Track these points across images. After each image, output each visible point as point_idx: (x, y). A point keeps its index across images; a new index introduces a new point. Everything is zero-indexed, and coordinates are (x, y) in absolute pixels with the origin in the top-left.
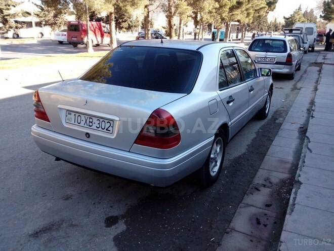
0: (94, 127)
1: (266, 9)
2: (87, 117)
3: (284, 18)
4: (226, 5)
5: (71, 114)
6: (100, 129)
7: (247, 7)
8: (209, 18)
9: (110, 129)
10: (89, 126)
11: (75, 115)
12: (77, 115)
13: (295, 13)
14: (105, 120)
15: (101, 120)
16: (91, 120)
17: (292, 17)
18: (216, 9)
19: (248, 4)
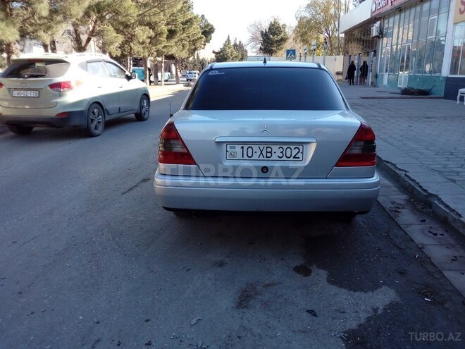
0: (274, 157)
1: (203, 40)
2: (262, 147)
3: (214, 52)
4: (162, 33)
5: (235, 148)
6: (284, 158)
7: (182, 36)
8: (142, 50)
9: (300, 155)
10: (267, 157)
11: (242, 147)
12: (246, 147)
13: (225, 45)
14: (291, 147)
15: (285, 147)
16: (269, 150)
17: (222, 50)
18: (150, 38)
19: (183, 33)
